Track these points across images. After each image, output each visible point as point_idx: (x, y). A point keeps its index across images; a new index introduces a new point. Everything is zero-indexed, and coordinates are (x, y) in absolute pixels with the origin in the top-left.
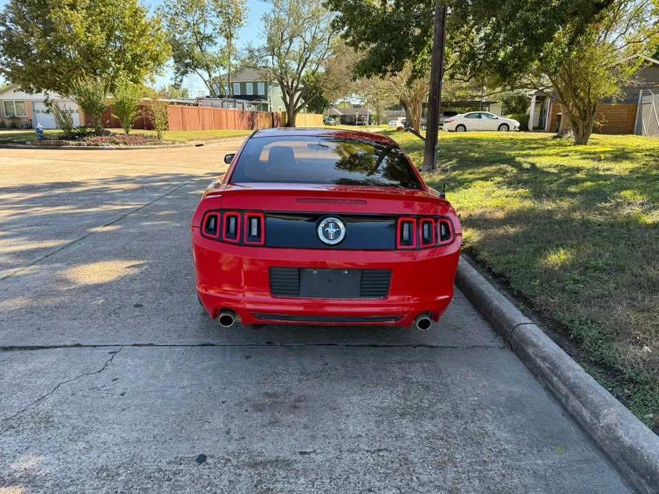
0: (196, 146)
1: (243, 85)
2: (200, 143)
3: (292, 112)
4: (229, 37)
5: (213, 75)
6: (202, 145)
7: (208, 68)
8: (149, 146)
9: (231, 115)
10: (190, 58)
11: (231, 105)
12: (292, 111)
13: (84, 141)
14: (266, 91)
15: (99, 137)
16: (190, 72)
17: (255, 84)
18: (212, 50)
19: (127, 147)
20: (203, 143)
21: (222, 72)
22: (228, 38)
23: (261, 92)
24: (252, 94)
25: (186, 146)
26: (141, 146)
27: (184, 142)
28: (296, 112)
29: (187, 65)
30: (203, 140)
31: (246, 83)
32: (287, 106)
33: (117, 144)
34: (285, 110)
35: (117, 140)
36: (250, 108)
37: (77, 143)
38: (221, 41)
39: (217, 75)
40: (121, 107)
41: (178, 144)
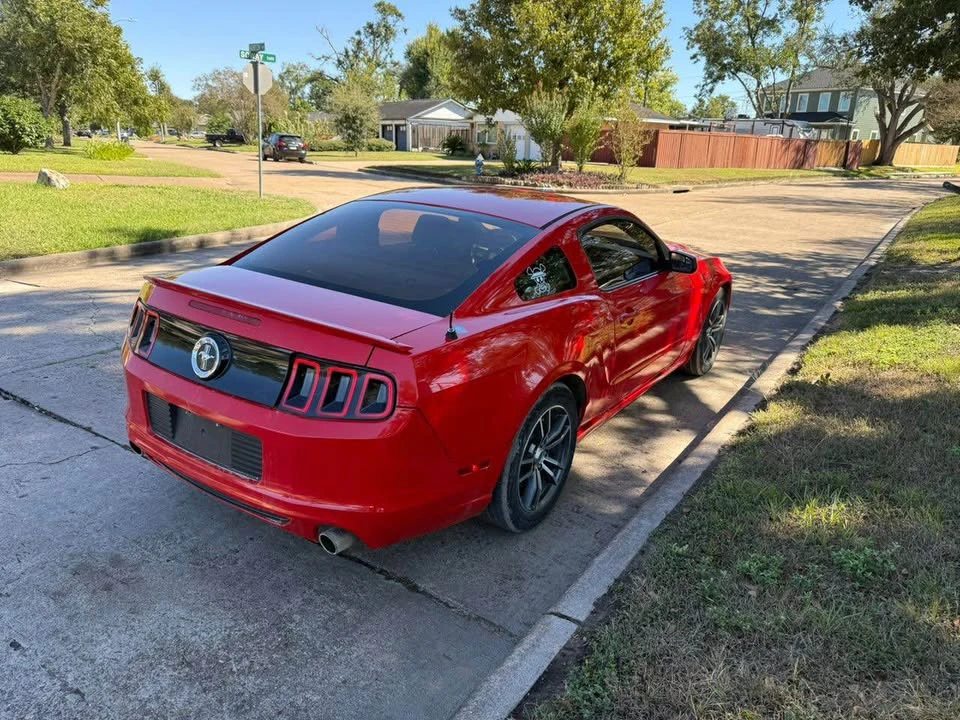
0: (675, 192)
1: (815, 96)
2: (683, 187)
3: (890, 140)
4: (803, 18)
5: (764, 83)
6: (687, 191)
7: (756, 71)
8: (601, 190)
9: (765, 145)
10: (732, 57)
11: (775, 130)
12: (891, 138)
13: (523, 179)
14: (853, 106)
15: (541, 175)
16: (726, 78)
17: (836, 95)
18: (771, 42)
19: (572, 190)
20: (690, 187)
21: (780, 77)
22: (801, 21)
23: (843, 106)
24: (827, 110)
25: (657, 192)
26: (590, 190)
27: (654, 186)
28: (898, 140)
29: (724, 68)
30: (691, 183)
31: (820, 92)
32: (883, 129)
33: (560, 185)
34: (878, 137)
35: (561, 180)
36: (807, 134)
37: (513, 181)
38: (790, 27)
39: (770, 81)
40: (578, 133)
41: (645, 188)
